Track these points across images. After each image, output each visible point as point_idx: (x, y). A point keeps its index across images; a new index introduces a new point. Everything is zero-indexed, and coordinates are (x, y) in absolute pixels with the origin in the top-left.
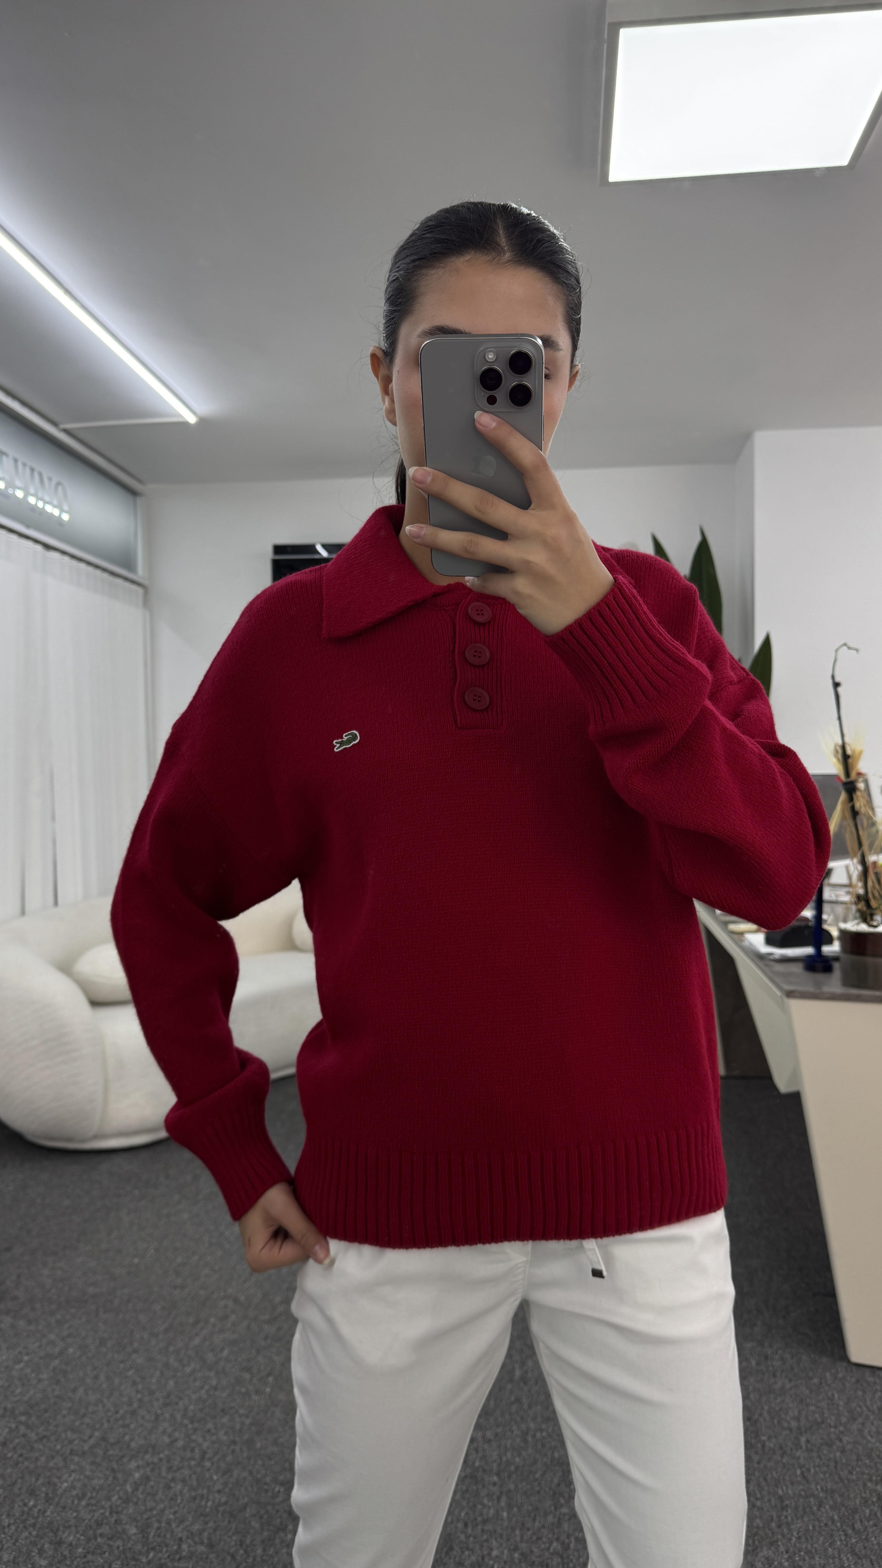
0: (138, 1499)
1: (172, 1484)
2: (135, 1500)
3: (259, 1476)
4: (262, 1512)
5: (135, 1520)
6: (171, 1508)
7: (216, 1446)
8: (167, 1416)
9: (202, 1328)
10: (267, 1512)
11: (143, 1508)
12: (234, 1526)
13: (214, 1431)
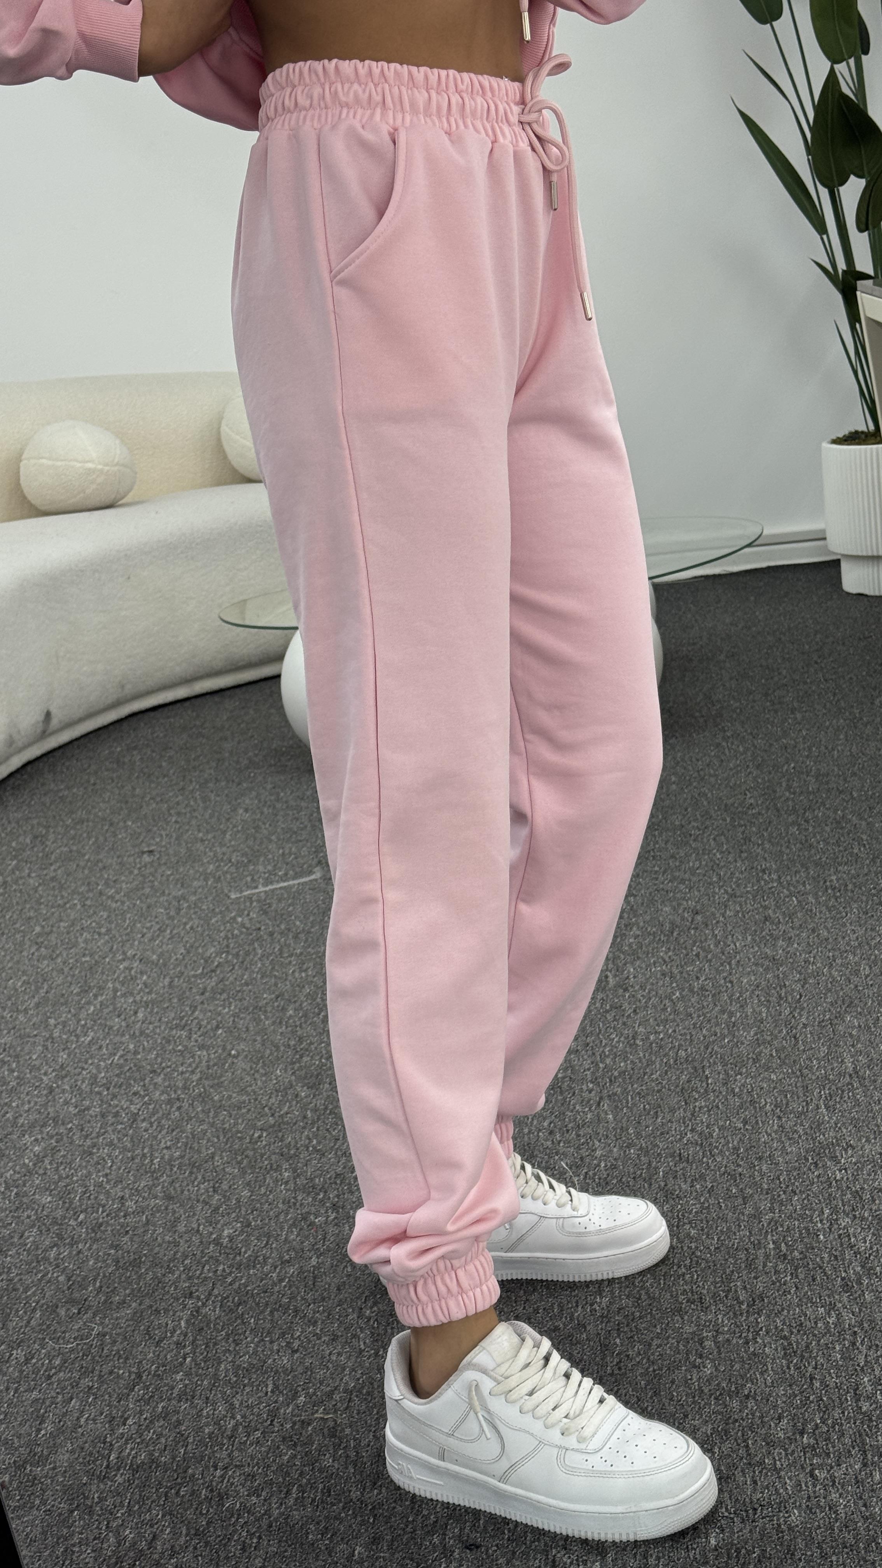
0: (46, 1169)
1: (95, 1151)
2: (41, 1171)
3: (227, 1126)
4: (239, 1158)
5: (47, 1189)
6: (99, 1171)
7: (151, 1107)
8: (67, 1087)
9: (96, 996)
10: (247, 1156)
11: (56, 1177)
12: (200, 1177)
13: (142, 1093)
